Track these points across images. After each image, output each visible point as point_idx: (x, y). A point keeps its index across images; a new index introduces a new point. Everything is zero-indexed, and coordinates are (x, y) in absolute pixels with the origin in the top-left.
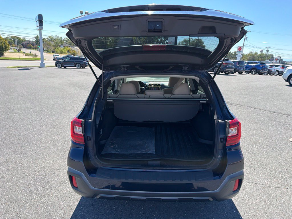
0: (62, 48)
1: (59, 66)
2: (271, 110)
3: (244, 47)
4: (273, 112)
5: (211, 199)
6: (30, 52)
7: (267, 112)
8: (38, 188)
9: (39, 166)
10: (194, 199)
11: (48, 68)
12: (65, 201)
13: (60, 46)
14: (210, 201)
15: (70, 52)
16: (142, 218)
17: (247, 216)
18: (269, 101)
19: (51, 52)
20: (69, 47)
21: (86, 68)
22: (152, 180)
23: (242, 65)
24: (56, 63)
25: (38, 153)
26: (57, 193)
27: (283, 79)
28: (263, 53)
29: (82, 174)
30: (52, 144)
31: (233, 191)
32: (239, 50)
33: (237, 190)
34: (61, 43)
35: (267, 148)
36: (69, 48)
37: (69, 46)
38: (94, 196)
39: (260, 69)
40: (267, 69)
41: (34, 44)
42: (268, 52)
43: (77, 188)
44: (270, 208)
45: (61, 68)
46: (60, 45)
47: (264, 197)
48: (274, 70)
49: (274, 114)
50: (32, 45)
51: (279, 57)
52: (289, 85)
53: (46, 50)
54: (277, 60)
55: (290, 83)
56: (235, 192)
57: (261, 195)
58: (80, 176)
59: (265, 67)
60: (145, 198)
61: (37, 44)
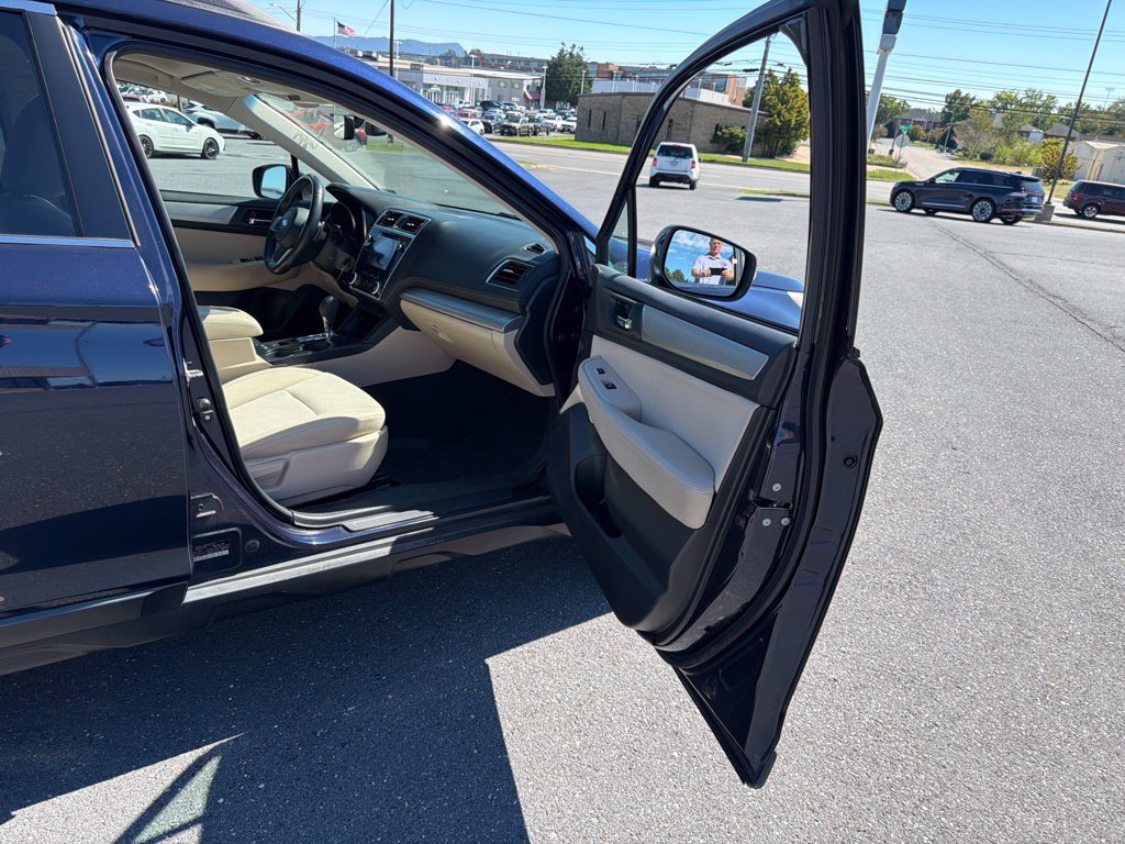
6: (892, 151)
13: (1024, 134)
19: (978, 157)
21: (1019, 223)
46: (1025, 128)
61: (943, 124)
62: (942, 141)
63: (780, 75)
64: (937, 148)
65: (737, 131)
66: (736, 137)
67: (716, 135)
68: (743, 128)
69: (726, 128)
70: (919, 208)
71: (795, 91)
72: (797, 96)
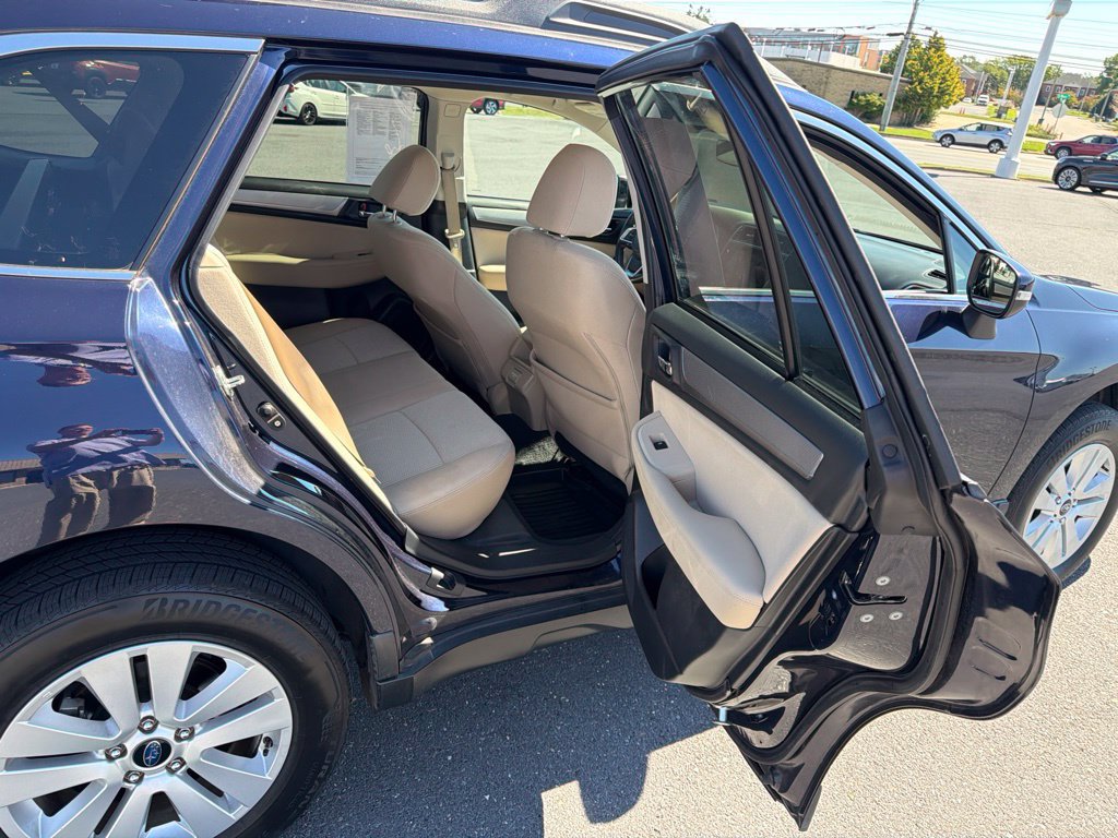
1: (1068, 179)
6: (1041, 121)
24: (1056, 166)
50: (1076, 95)
61: (1099, 91)
62: (1097, 110)
63: (924, 40)
64: (1090, 117)
65: (874, 98)
66: (873, 104)
67: (851, 102)
68: (881, 95)
69: (864, 95)
70: (1084, 186)
71: (939, 56)
72: (942, 61)
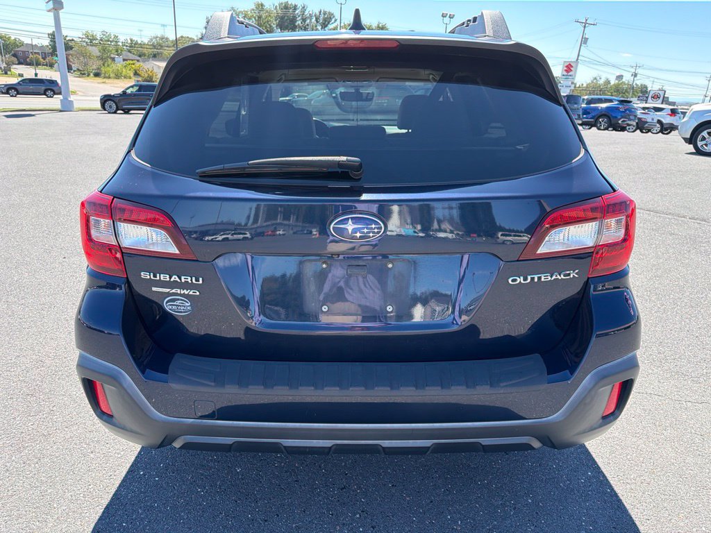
0: (119, 64)
1: (110, 107)
2: (656, 208)
3: (579, 65)
4: (663, 213)
5: (536, 444)
6: (36, 75)
7: (648, 212)
8: (14, 418)
9: (27, 355)
10: (483, 444)
11: (81, 112)
12: (92, 455)
13: (113, 59)
14: (534, 448)
15: (138, 75)
16: (320, 498)
17: (628, 486)
18: (648, 189)
19: (92, 75)
20: (138, 61)
22: (351, 389)
23: (576, 106)
24: (101, 99)
25: (29, 320)
26: (71, 432)
27: (680, 137)
28: (624, 80)
29: (121, 373)
30: (72, 296)
31: (604, 418)
32: (566, 70)
33: (612, 413)
34: (117, 51)
35: (658, 299)
36: (138, 64)
37: (138, 58)
38: (164, 440)
39: (619, 117)
40: (636, 116)
41: (45, 53)
42: (635, 79)
43: (111, 416)
44: (689, 460)
45: (115, 112)
46: (112, 56)
47: (669, 431)
48: (653, 119)
49: (665, 218)
50: (40, 57)
51: (660, 90)
52: (695, 151)
53: (78, 70)
54: (656, 97)
55: (696, 147)
56: (608, 420)
57: (657, 423)
58: (115, 379)
59: (629, 112)
60: (330, 446)
61: (53, 54)
70: (121, 110)
